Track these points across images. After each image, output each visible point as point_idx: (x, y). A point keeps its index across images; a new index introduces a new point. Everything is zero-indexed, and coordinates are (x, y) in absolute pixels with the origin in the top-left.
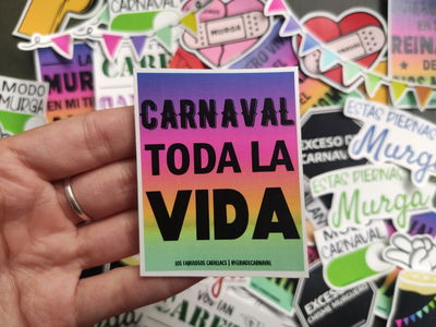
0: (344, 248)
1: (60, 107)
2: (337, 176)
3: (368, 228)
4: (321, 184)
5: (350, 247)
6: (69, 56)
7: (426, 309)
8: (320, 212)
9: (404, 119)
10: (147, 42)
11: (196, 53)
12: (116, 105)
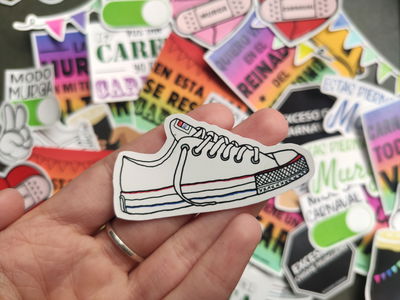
0: (326, 212)
1: (59, 91)
2: (316, 147)
3: (347, 194)
5: (331, 211)
6: (60, 38)
9: (372, 94)
10: (139, 30)
11: (190, 37)
12: (111, 88)
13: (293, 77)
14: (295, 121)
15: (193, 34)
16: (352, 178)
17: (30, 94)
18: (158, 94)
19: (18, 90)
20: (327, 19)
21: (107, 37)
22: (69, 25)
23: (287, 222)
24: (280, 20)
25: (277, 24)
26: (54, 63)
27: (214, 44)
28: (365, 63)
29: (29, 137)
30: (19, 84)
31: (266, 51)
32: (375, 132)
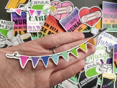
0: (90, 67)
1: (17, 29)
3: (96, 62)
5: (92, 67)
6: (20, 15)
7: (111, 83)
9: (106, 34)
10: (41, 13)
11: (54, 16)
12: (32, 29)
13: (83, 29)
16: (99, 58)
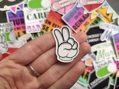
0: (101, 66)
2: (98, 46)
3: (108, 60)
4: (94, 48)
5: (103, 66)
6: (15, 13)
8: (93, 56)
9: (116, 28)
11: (57, 11)
12: (32, 29)
13: (91, 23)
14: (91, 37)
15: (58, 10)
16: (109, 55)
17: (7, 31)
18: (47, 30)
19: (3, 30)
20: (101, 4)
21: (30, 12)
22: (18, 8)
23: (89, 70)
24: (86, 5)
25: (85, 6)
26: (14, 21)
27: (65, 13)
28: (114, 18)
29: (7, 45)
30: (3, 28)
31: (82, 15)
32: (117, 41)
